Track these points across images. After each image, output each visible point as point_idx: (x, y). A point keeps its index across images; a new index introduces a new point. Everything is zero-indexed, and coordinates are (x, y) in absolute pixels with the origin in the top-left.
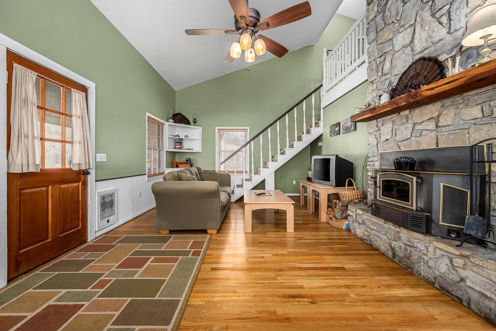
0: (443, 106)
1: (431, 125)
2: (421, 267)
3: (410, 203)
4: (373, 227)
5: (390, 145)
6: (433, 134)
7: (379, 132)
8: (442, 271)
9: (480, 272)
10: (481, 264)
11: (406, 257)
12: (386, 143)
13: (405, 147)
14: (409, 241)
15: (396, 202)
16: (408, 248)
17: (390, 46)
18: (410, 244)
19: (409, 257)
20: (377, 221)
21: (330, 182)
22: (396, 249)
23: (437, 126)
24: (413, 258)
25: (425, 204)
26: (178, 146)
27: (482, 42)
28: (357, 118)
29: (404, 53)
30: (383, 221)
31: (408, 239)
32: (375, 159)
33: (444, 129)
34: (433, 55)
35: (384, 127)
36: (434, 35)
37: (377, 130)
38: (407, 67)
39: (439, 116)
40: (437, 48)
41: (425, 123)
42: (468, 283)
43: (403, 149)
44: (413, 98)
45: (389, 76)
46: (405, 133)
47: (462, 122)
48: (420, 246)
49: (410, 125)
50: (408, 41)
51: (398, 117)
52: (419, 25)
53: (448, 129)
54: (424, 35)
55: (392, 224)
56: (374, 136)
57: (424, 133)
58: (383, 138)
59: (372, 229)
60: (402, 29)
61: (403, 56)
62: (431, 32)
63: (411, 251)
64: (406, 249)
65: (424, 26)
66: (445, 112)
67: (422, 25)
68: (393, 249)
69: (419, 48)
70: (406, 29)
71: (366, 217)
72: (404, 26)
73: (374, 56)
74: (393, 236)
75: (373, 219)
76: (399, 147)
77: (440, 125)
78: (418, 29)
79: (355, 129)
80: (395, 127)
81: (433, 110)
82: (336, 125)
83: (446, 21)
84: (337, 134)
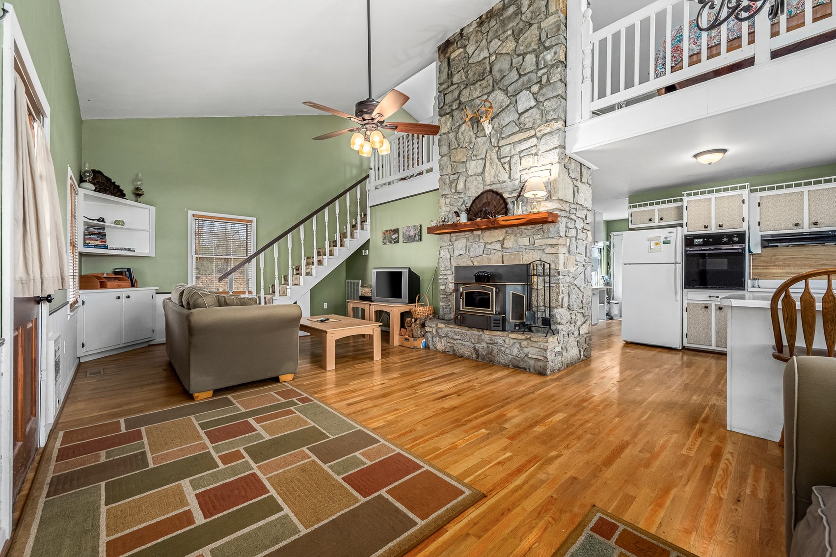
0: (506, 232)
1: (498, 246)
2: (500, 357)
3: (490, 309)
4: (457, 337)
5: (464, 260)
6: (500, 254)
7: (452, 247)
8: (515, 354)
9: (536, 346)
10: (536, 340)
11: (489, 354)
12: (460, 257)
13: (479, 262)
14: (490, 340)
15: (478, 310)
16: (490, 345)
17: (463, 167)
18: (492, 342)
19: (492, 352)
20: (461, 331)
21: (401, 298)
22: (480, 350)
23: (502, 248)
24: (495, 352)
25: (501, 309)
26: (93, 243)
27: (533, 197)
28: (436, 231)
29: (476, 180)
30: (467, 329)
31: (490, 339)
32: (449, 272)
33: (507, 251)
34: (500, 191)
35: (457, 242)
36: (499, 175)
37: (451, 244)
38: (480, 193)
39: (504, 239)
40: (502, 187)
41: (494, 244)
42: (530, 356)
43: (476, 264)
44: (492, 224)
45: (462, 195)
46: (478, 250)
47: (518, 247)
48: (499, 341)
49: (482, 245)
50: (480, 171)
51: (471, 235)
52: (489, 162)
53: (509, 250)
54: (493, 172)
55: (476, 329)
56: (447, 250)
57: (493, 252)
58: (457, 253)
59: (457, 339)
60: (474, 158)
61: (475, 183)
62: (497, 172)
63: (492, 347)
64: (488, 347)
65: (493, 164)
66: (508, 237)
67: (491, 163)
68: (477, 351)
69: (488, 181)
70: (478, 159)
71: (448, 329)
72: (476, 156)
73: (446, 170)
74: (476, 340)
75: (456, 330)
76: (473, 262)
77: (504, 246)
78: (488, 164)
79: (420, 239)
80: (469, 243)
81: (499, 234)
82: (392, 231)
83: (507, 169)
84: (395, 243)
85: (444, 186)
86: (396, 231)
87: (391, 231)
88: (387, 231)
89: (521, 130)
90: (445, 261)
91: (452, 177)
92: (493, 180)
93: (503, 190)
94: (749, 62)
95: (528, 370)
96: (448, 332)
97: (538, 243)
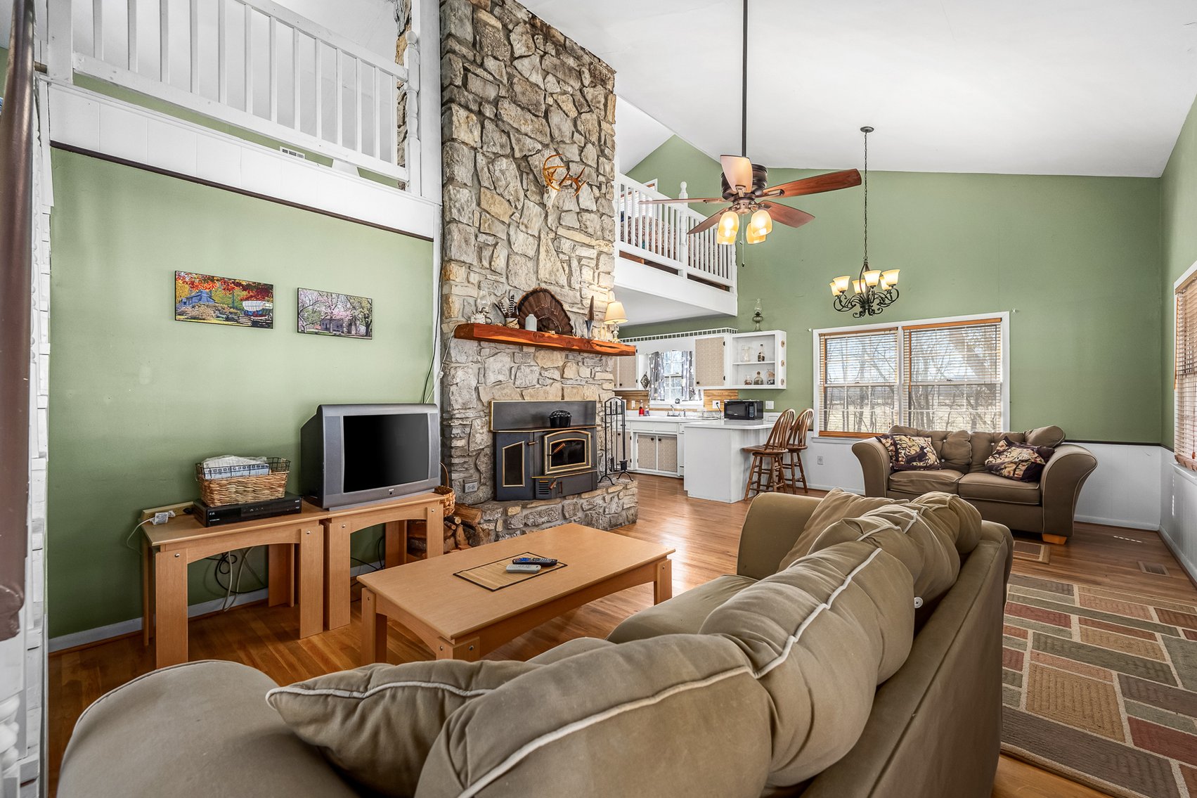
0: (566, 357)
1: (557, 375)
2: (599, 523)
3: (586, 463)
4: (543, 520)
5: (506, 391)
6: (558, 385)
7: (479, 365)
12: (497, 386)
13: (531, 396)
15: (570, 467)
16: (588, 512)
18: (591, 506)
20: (547, 507)
23: (562, 377)
30: (558, 500)
31: (588, 503)
32: (471, 414)
33: (568, 382)
34: (558, 297)
35: (492, 359)
36: (557, 274)
37: (479, 360)
39: (564, 367)
40: (562, 293)
41: (552, 371)
43: (527, 399)
45: (504, 280)
46: (530, 377)
47: (578, 378)
49: (536, 369)
51: (518, 350)
54: (549, 265)
57: (549, 382)
58: (492, 378)
59: (543, 523)
60: (522, 227)
61: (525, 269)
62: (555, 270)
63: (591, 513)
64: (586, 515)
65: (549, 254)
66: (569, 364)
67: (547, 252)
69: (543, 274)
70: (528, 234)
71: (526, 512)
72: (526, 227)
73: (470, 218)
74: (571, 512)
75: (539, 509)
76: (522, 396)
77: (565, 376)
78: (542, 250)
79: (368, 334)
80: (513, 364)
81: (558, 359)
82: (246, 288)
83: (567, 272)
84: (255, 324)
85: (464, 245)
86: (264, 291)
87: (238, 284)
88: (211, 279)
89: (580, 230)
90: (465, 392)
91: (482, 238)
92: (548, 276)
93: (563, 299)
94: (675, 272)
95: (623, 525)
96: (526, 517)
97: (599, 376)
